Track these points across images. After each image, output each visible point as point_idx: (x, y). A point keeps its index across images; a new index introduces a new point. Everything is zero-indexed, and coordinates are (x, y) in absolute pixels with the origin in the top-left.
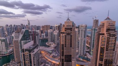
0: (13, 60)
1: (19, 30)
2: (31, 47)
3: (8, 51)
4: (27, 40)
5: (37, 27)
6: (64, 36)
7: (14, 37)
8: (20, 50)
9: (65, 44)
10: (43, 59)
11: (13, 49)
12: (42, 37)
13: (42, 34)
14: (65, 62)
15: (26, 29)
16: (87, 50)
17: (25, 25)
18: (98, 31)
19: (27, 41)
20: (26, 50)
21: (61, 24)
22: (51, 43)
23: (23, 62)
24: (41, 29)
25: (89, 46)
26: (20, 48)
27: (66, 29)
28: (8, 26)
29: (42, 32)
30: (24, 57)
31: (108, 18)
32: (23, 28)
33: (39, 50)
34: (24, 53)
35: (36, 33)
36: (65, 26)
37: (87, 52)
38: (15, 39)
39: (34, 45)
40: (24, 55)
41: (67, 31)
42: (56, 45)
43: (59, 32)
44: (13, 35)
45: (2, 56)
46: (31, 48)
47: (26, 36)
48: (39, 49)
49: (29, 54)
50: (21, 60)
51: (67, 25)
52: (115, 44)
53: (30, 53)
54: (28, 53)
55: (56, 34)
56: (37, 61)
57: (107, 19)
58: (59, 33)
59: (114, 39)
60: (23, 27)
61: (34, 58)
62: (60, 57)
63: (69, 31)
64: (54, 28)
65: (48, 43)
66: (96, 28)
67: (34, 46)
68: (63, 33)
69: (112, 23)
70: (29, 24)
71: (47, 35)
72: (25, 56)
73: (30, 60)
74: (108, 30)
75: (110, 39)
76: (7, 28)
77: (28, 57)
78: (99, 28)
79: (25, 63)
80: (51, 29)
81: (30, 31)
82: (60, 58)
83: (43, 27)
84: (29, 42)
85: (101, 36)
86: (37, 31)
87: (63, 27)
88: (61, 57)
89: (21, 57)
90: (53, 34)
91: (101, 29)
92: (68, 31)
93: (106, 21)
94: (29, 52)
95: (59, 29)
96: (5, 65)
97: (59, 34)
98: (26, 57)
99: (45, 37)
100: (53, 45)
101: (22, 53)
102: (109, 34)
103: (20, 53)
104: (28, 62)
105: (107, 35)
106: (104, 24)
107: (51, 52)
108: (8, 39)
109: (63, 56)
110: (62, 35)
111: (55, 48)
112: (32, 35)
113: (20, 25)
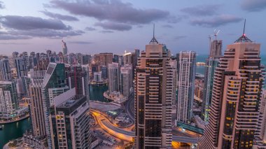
0: (28, 131)
1: (43, 63)
2: (71, 103)
3: (19, 112)
4: (60, 87)
5: (83, 57)
6: (143, 78)
7: (32, 79)
8: (45, 109)
9: (148, 96)
10: (97, 129)
11: (29, 106)
12: (95, 79)
13: (95, 74)
14: (146, 136)
15: (59, 62)
16: (196, 110)
17: (57, 53)
18: (220, 65)
19: (60, 89)
20: (59, 109)
21: (139, 51)
22: (115, 92)
23: (53, 136)
24: (93, 62)
25: (201, 101)
26: (44, 105)
27: (148, 61)
28: (19, 55)
29: (94, 69)
30: (54, 126)
31: (244, 38)
32: (53, 60)
33: (88, 109)
34: (53, 116)
35: (81, 70)
36: (147, 55)
37: (195, 113)
38: (33, 85)
39: (76, 98)
40: (54, 120)
41: (151, 66)
42: (125, 99)
43: (134, 68)
44: (29, 76)
45: (5, 122)
46: (71, 105)
47: (59, 77)
48: (87, 107)
49: (66, 119)
50: (48, 133)
51: (151, 54)
52: (259, 94)
53: (68, 117)
54: (63, 115)
55: (127, 72)
56: (84, 134)
57: (240, 39)
58: (133, 71)
59: (257, 84)
60: (51, 56)
61: (76, 127)
62: (134, 125)
63: (156, 66)
64: (122, 60)
65: (108, 94)
66: (217, 60)
67: (77, 101)
68: (142, 71)
69: (252, 48)
70: (66, 50)
71: (105, 75)
72: (57, 123)
73: (69, 131)
74: (243, 64)
75: (247, 83)
76: (17, 59)
77: (63, 125)
78: (223, 60)
79: (56, 138)
80: (114, 61)
81: (67, 65)
83: (97, 57)
84: (65, 90)
85: (227, 78)
86: (83, 66)
87: (142, 57)
88: (136, 126)
89: (47, 124)
90: (120, 72)
91: (227, 61)
92: (153, 67)
93: (239, 43)
94: (65, 115)
95: (132, 62)
96: (12, 142)
97: (134, 73)
98: (59, 125)
99: (101, 80)
100: (119, 99)
101: (50, 117)
102: (245, 72)
103: (45, 115)
104: (64, 137)
105: (241, 76)
106: (234, 50)
107: (115, 113)
108: (17, 85)
109: (141, 122)
110: (141, 75)
111: (124, 104)
112: (72, 75)
113: (46, 53)
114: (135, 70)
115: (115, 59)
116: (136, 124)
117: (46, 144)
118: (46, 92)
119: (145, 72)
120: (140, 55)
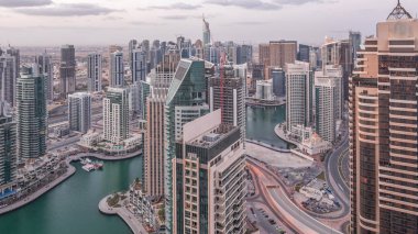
0: (137, 181)
1: (171, 59)
2: (211, 139)
3: (127, 141)
4: (194, 104)
5: (238, 49)
6: (372, 101)
7: (151, 87)
8: (167, 145)
10: (258, 206)
11: (143, 134)
12: (257, 96)
13: (259, 83)
15: (195, 58)
17: (193, 42)
20: (190, 148)
21: (358, 36)
22: (300, 127)
23: (175, 200)
24: (256, 60)
26: (166, 136)
27: (383, 59)
28: (137, 46)
29: (258, 73)
32: (185, 55)
33: (242, 157)
34: (180, 161)
35: (232, 75)
36: (379, 47)
38: (152, 97)
39: (221, 130)
40: (179, 167)
41: (393, 73)
42: (326, 145)
43: (345, 75)
44: (148, 80)
46: (211, 144)
47: (193, 86)
48: (240, 152)
49: (201, 170)
50: (167, 192)
51: (391, 42)
53: (203, 166)
54: (197, 162)
55: (329, 84)
56: (232, 212)
58: (345, 82)
60: (184, 48)
61: (217, 191)
62: (349, 217)
63: (405, 74)
64: (318, 56)
65: (285, 129)
67: (223, 136)
68: (370, 83)
70: (207, 35)
71: (280, 89)
72: (185, 176)
76: (134, 51)
77: (194, 182)
81: (209, 64)
82: (355, 226)
83: (264, 50)
84: (203, 112)
86: (236, 66)
87: (367, 49)
88: (355, 220)
89: (167, 174)
90: (311, 82)
92: (399, 74)
94: (201, 162)
95: (342, 60)
97: (346, 88)
98: (188, 180)
100: (311, 143)
101: (174, 160)
103: (166, 157)
104: (195, 207)
107: (299, 177)
108: (130, 94)
110: (365, 93)
111: (323, 157)
112: (216, 83)
113: (175, 42)
114: (350, 81)
115: (302, 53)
116: (354, 213)
117: (162, 215)
118: (172, 111)
119: (375, 85)
120: (363, 47)
